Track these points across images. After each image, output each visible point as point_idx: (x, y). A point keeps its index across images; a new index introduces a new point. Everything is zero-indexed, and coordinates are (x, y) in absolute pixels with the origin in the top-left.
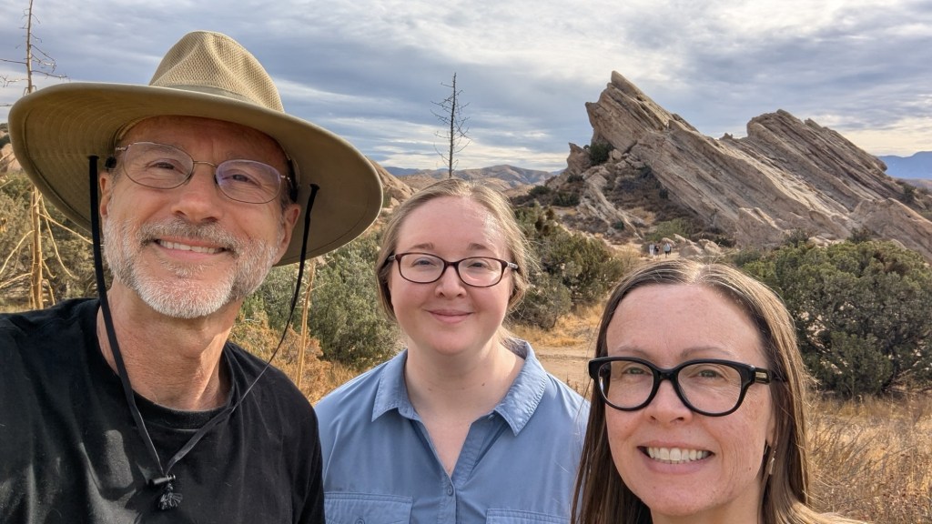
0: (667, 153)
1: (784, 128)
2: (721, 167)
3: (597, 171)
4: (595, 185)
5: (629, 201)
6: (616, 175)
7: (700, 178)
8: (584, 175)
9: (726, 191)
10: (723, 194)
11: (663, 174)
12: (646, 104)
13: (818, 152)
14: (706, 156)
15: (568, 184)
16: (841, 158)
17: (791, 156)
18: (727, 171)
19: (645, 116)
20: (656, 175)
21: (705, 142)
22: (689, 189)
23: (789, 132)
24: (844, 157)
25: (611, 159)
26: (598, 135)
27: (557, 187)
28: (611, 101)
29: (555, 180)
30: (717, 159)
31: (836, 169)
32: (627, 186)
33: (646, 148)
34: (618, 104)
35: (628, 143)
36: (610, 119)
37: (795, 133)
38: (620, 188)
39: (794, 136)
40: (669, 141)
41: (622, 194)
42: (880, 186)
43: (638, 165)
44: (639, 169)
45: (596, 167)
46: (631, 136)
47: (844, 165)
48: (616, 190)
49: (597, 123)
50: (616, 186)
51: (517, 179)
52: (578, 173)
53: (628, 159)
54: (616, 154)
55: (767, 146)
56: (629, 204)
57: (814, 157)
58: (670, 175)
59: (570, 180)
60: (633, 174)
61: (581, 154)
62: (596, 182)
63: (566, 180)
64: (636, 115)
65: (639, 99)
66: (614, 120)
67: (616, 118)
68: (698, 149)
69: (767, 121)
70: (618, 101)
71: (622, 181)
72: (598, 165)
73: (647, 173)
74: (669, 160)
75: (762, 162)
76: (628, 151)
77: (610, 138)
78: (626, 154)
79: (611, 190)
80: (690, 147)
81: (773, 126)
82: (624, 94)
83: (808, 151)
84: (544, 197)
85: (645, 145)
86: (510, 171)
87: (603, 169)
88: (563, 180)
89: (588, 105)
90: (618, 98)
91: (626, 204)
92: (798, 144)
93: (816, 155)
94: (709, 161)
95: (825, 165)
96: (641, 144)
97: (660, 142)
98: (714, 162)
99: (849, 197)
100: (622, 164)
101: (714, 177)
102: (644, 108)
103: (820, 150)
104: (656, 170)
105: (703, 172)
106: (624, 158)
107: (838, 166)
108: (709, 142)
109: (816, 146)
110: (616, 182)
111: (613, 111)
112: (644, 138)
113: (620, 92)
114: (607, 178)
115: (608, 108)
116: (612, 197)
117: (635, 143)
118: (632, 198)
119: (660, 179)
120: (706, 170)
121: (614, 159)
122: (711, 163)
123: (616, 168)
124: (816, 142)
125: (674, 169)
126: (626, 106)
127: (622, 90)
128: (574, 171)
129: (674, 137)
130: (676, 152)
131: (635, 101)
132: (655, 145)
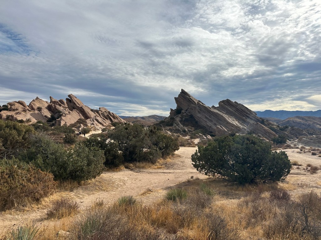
0: (197, 111)
1: (229, 104)
2: (212, 114)
3: (178, 116)
4: (177, 120)
5: (187, 124)
6: (183, 117)
7: (206, 118)
8: (175, 117)
9: (213, 121)
11: (196, 117)
12: (191, 98)
14: (208, 112)
16: (244, 112)
17: (231, 111)
18: (213, 116)
19: (191, 101)
22: (203, 121)
26: (178, 106)
27: (167, 121)
28: (181, 97)
29: (167, 119)
30: (211, 112)
31: (243, 115)
32: (186, 120)
35: (186, 108)
38: (184, 121)
39: (231, 106)
40: (197, 108)
42: (255, 119)
43: (189, 114)
46: (187, 106)
47: (245, 114)
49: (178, 103)
51: (158, 119)
52: (173, 117)
54: (183, 111)
55: (224, 109)
58: (198, 117)
59: (171, 119)
60: (188, 117)
61: (174, 112)
62: (178, 119)
64: (188, 101)
66: (182, 102)
68: (205, 110)
69: (224, 102)
70: (183, 97)
72: (178, 114)
73: (192, 116)
74: (198, 113)
75: (223, 113)
76: (187, 110)
77: (181, 107)
79: (182, 121)
80: (203, 109)
81: (226, 103)
83: (235, 110)
84: (164, 123)
86: (156, 117)
87: (180, 116)
88: (169, 119)
89: (175, 98)
92: (232, 108)
93: (238, 111)
95: (240, 114)
96: (190, 109)
98: (210, 113)
99: (247, 122)
100: (185, 114)
101: (210, 117)
102: (191, 99)
104: (194, 115)
106: (185, 112)
108: (208, 108)
109: (237, 109)
110: (183, 119)
112: (191, 107)
114: (181, 118)
115: (181, 99)
116: (182, 123)
117: (188, 108)
119: (195, 118)
120: (208, 116)
121: (183, 113)
123: (183, 115)
124: (237, 107)
125: (199, 115)
126: (186, 98)
127: (184, 94)
128: (172, 116)
129: (199, 107)
130: (199, 110)
131: (188, 97)
132: (194, 109)
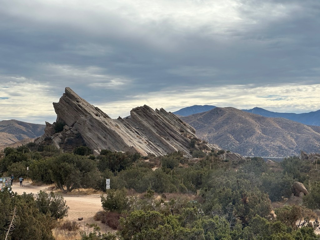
0: (86, 127)
1: (145, 114)
2: (108, 133)
3: (58, 135)
4: (55, 142)
5: (70, 149)
6: (66, 137)
7: (99, 138)
8: (52, 137)
9: (108, 144)
10: (107, 145)
11: (85, 137)
12: (80, 104)
13: (158, 126)
14: (103, 129)
15: (44, 141)
16: (168, 128)
17: (145, 127)
18: (110, 135)
19: (80, 109)
20: (83, 137)
21: (102, 123)
22: (94, 143)
23: (147, 116)
24: (170, 127)
25: (64, 130)
26: (59, 118)
27: (40, 143)
28: (64, 102)
29: (39, 140)
30: (106, 130)
32: (70, 142)
33: (79, 125)
34: (67, 104)
35: (72, 122)
36: (64, 111)
37: (149, 116)
38: (67, 143)
39: (148, 118)
40: (88, 121)
41: (67, 145)
42: (183, 140)
43: (75, 132)
44: (76, 134)
45: (57, 134)
46: (74, 119)
47: (169, 131)
48: (65, 144)
49: (58, 112)
50: (65, 142)
52: (50, 136)
53: (71, 130)
54: (66, 127)
55: (136, 123)
56: (69, 150)
57: (156, 128)
58: (87, 137)
59: (45, 140)
60: (73, 137)
61: (51, 127)
62: (56, 141)
63: (44, 139)
64: (76, 109)
65: (78, 102)
66: (66, 112)
67: (67, 111)
68: (99, 126)
69: (138, 111)
70: (67, 103)
71: (68, 140)
72: (58, 132)
73: (79, 136)
74: (87, 130)
75: (131, 130)
76: (72, 126)
77: (64, 120)
78: (71, 127)
79: (62, 144)
80: (96, 125)
81: (140, 113)
82: (70, 100)
83: (154, 125)
84: (33, 147)
85: (79, 123)
87: (60, 135)
88: (42, 139)
89: (54, 104)
90: (68, 101)
91: (68, 150)
92: (150, 122)
93: (158, 127)
94: (103, 131)
95: (161, 131)
96: (78, 123)
97: (85, 122)
98: (106, 131)
99: (166, 145)
100: (69, 132)
101: (104, 138)
102: (79, 106)
103: (159, 124)
104: (82, 135)
105: (100, 136)
106: (70, 129)
107: (166, 132)
108: (103, 123)
109: (157, 122)
110: (65, 140)
111: (65, 107)
112: (79, 120)
113: (68, 98)
114: (61, 138)
115: (63, 106)
116: (63, 147)
117: (76, 122)
118: (71, 147)
119: (84, 139)
120: (102, 135)
121: (65, 129)
122: (104, 132)
123: (66, 134)
124: (157, 120)
125: (89, 135)
126: (71, 105)
127: (70, 97)
128: (48, 135)
129: (90, 121)
130: (90, 127)
131: (75, 102)
132: (82, 124)
